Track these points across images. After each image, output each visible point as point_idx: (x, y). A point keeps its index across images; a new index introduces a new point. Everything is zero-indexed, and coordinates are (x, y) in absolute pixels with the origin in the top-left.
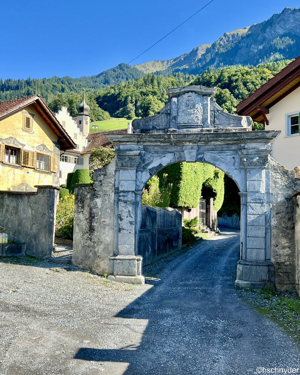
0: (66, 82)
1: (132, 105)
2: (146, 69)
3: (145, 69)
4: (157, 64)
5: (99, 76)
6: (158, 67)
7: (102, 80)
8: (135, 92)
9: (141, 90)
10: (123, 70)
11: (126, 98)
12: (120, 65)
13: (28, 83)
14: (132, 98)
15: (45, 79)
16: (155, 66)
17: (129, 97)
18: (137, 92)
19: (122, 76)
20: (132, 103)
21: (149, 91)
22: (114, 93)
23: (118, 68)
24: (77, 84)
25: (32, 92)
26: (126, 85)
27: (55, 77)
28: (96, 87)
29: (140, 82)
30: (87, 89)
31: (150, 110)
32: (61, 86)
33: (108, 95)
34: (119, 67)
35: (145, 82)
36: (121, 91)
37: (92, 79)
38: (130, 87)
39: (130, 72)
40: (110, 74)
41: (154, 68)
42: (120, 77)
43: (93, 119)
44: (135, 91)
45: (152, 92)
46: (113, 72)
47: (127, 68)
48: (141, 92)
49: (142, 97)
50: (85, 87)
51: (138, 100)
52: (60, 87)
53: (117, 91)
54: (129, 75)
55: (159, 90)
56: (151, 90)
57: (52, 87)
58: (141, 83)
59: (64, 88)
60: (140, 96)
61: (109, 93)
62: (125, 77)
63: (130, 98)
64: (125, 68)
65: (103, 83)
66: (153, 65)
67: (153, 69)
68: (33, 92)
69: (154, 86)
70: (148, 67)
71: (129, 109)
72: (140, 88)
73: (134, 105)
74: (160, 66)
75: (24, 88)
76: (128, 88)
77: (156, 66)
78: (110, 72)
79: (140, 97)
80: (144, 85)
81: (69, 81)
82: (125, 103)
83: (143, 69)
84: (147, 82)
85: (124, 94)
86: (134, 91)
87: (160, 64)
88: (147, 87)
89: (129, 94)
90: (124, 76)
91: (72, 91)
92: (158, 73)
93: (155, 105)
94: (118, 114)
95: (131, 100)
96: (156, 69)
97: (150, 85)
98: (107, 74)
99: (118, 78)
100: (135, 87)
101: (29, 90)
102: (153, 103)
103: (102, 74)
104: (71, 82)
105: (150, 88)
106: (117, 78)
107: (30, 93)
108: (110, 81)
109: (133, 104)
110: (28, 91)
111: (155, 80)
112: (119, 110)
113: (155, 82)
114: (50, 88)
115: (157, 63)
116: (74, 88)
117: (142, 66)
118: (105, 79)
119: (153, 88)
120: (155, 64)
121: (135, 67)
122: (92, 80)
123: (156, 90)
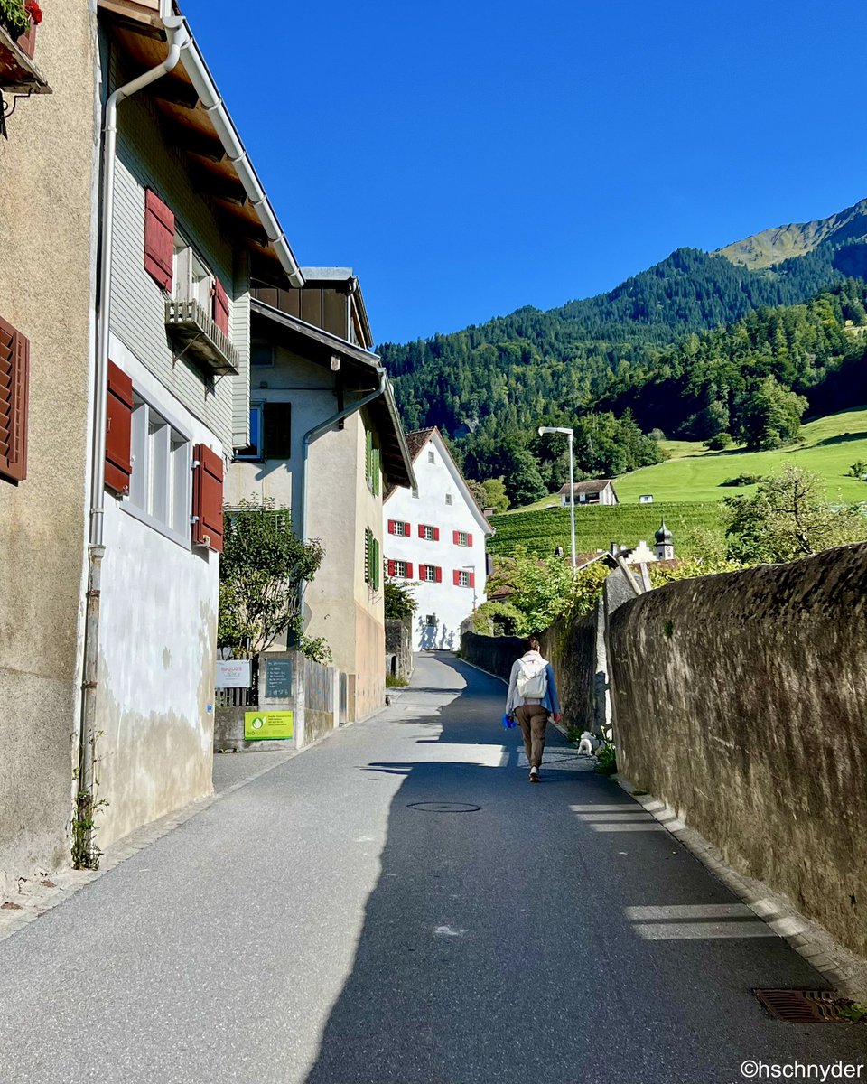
0: (530, 330)
1: (720, 403)
2: (754, 254)
3: (750, 256)
4: (787, 237)
5: (614, 295)
6: (790, 245)
7: (626, 309)
8: (727, 368)
9: (742, 362)
10: (686, 269)
11: (705, 386)
12: (675, 256)
13: (435, 348)
14: (719, 387)
15: (473, 327)
16: (782, 243)
17: (713, 384)
18: (732, 369)
19: (685, 290)
20: (720, 398)
21: (764, 364)
22: (672, 376)
23: (669, 265)
24: (561, 332)
25: (449, 375)
26: (702, 349)
27: (498, 318)
28: (612, 337)
29: (739, 339)
30: (589, 344)
31: (767, 425)
32: (521, 347)
33: (658, 382)
34: (672, 261)
35: (753, 338)
36: (689, 368)
37: (596, 304)
38: (712, 355)
39: (707, 275)
40: (648, 283)
41: (778, 250)
42: (677, 294)
43: (632, 464)
44: (726, 365)
45: (772, 365)
46: (655, 277)
47: (696, 260)
48: (744, 368)
49: (746, 379)
50: (582, 338)
51: (737, 389)
52: (519, 350)
53: (680, 370)
54: (705, 284)
55: (791, 357)
56: (768, 359)
57: (497, 354)
58: (742, 341)
59: (529, 353)
60: (741, 378)
61: (658, 376)
62: (693, 290)
63: (714, 387)
64: (692, 262)
65: (630, 317)
66: (776, 240)
67: (776, 253)
68: (452, 376)
69: (776, 345)
70: (759, 250)
71: (714, 416)
72: (740, 356)
73: (725, 403)
74: (795, 242)
75: (426, 363)
76: (708, 357)
77: (785, 241)
78: (648, 278)
79: (740, 381)
80: (750, 345)
81: (538, 327)
82: (703, 401)
83: (744, 257)
84: (758, 339)
85: (698, 377)
86: (723, 367)
87: (795, 236)
88: (757, 352)
89: (712, 375)
90: (688, 288)
91: (549, 354)
92: (791, 265)
93: (781, 410)
94: (686, 429)
95: (718, 392)
96: (784, 251)
97: (767, 344)
98: (639, 284)
99: (674, 298)
100: (726, 355)
101: (442, 373)
102: (775, 409)
103: (624, 286)
104: (544, 328)
105: (764, 354)
106: (669, 296)
107: (446, 380)
108: (650, 309)
109: (724, 401)
110: (441, 375)
111: (778, 330)
112: (687, 421)
113: (780, 336)
114: (494, 359)
115: (787, 233)
116: (551, 345)
117: (742, 249)
118: (635, 304)
119: (774, 350)
120: (783, 238)
121: (720, 253)
122: (596, 310)
123: (781, 358)
